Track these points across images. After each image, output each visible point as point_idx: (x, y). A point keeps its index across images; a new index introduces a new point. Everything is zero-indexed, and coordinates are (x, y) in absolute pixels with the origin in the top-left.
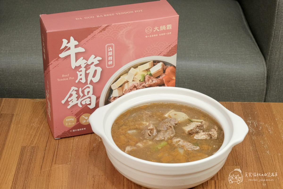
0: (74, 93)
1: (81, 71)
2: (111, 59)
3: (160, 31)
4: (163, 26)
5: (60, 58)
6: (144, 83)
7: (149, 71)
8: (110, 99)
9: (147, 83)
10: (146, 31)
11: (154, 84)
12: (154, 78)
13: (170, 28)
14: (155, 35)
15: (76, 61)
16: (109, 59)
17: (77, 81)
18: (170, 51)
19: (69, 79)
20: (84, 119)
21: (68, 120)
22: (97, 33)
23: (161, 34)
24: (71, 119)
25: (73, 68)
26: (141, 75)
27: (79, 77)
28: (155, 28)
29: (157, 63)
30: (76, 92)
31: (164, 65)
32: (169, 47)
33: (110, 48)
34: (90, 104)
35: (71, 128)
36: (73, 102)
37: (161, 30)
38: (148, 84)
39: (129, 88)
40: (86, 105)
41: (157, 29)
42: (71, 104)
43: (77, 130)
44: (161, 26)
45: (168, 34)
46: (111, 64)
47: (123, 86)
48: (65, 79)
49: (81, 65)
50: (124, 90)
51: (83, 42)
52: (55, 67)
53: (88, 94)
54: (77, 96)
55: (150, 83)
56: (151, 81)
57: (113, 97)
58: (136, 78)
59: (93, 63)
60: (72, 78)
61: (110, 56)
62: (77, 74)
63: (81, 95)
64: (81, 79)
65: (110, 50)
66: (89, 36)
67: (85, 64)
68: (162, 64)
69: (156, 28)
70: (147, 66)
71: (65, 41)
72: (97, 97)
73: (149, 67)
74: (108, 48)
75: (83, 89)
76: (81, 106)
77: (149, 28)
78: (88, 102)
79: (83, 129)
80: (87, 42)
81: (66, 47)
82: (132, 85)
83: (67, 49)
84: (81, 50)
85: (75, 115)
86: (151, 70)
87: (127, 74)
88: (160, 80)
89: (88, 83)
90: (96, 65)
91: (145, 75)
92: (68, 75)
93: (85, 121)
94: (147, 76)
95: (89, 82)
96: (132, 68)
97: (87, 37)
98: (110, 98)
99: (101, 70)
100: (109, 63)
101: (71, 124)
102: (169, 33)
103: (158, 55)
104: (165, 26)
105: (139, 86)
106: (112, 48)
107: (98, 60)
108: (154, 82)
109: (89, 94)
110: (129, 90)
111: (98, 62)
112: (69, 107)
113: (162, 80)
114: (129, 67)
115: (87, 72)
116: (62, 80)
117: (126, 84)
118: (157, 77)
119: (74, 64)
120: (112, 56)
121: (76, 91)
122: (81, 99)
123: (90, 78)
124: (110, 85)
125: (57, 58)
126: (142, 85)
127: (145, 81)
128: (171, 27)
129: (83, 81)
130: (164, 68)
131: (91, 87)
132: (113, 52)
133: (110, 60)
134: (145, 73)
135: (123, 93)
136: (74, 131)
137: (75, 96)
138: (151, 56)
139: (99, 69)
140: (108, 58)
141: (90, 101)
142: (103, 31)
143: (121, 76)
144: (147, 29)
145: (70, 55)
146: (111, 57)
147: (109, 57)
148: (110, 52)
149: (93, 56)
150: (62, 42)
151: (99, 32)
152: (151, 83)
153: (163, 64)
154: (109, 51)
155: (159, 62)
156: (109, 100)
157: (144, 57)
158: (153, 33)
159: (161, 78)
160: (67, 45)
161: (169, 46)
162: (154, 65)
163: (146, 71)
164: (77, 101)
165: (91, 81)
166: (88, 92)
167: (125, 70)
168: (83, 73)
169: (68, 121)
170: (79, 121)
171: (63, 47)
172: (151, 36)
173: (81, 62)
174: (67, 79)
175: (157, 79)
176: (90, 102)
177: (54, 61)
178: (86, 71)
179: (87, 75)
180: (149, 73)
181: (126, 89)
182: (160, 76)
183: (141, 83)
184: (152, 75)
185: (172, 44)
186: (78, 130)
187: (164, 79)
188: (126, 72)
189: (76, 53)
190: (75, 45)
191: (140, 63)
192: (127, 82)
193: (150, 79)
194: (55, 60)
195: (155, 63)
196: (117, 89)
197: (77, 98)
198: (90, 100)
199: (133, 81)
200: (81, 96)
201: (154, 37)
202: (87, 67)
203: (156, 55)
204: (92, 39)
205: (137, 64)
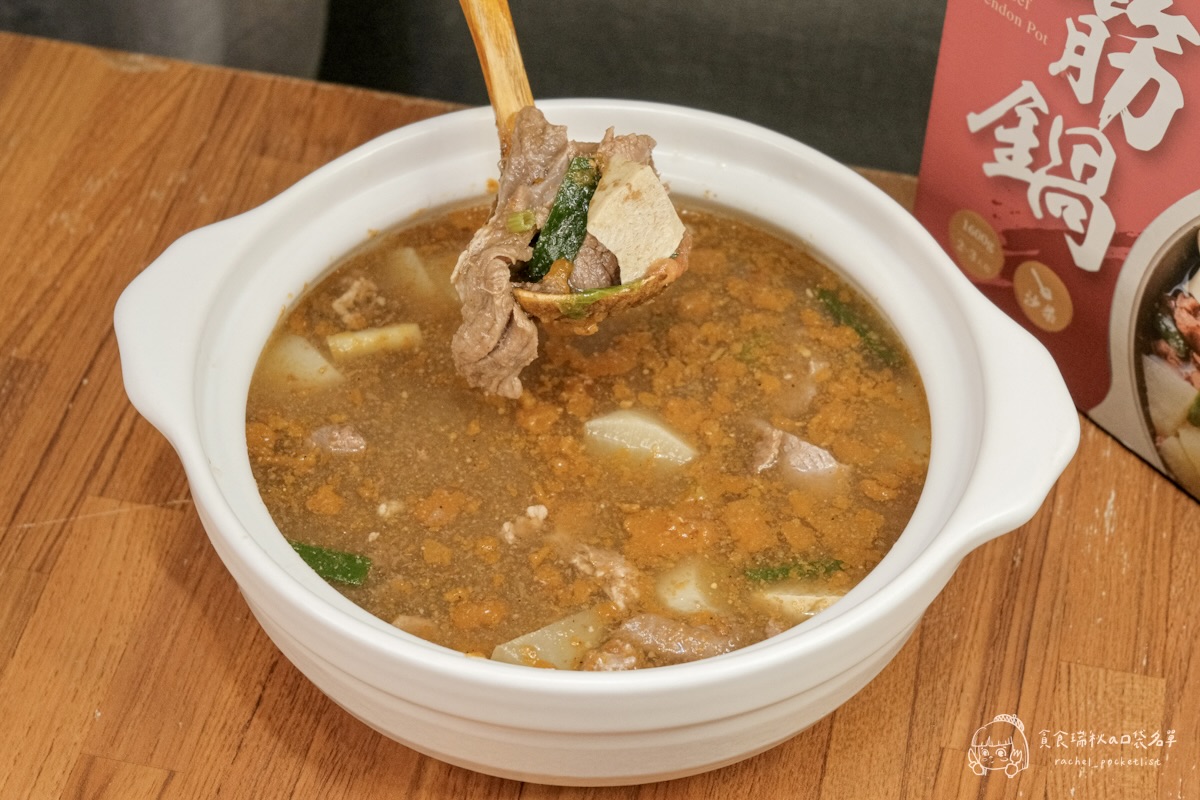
0: (1029, 120)
1: (1087, 30)
8: (1176, 295)
17: (1053, 69)
19: (1025, 24)
20: (1036, 290)
21: (972, 231)
24: (981, 237)
27: (1070, 56)
30: (1035, 121)
36: (1010, 157)
40: (1063, 226)
42: (1003, 164)
48: (1011, 16)
54: (1035, 143)
57: (1190, 295)
59: (1152, 31)
60: (1039, 36)
62: (1065, 32)
63: (1056, 159)
64: (1076, 73)
72: (1122, 231)
75: (1069, 132)
76: (1038, 214)
78: (1074, 224)
85: (1004, 234)
89: (1098, 120)
90: (1164, 59)
93: (1035, 303)
95: (1104, 119)
98: (1180, 290)
99: (1180, 104)
101: (976, 260)
107: (1179, 38)
109: (1089, 180)
111: (1179, 50)
112: (989, 169)
115: (1114, 60)
116: (995, 5)
121: (1036, 111)
122: (1048, 173)
123: (1117, 101)
129: (1084, 91)
131: (1110, 154)
137: (1023, 137)
139: (1171, 93)
141: (1085, 223)
156: (1170, 298)
164: (1028, 171)
165: (1118, 119)
166: (1089, 171)
168: (1093, 47)
169: (968, 234)
170: (1012, 282)
174: (1018, 21)
176: (1081, 230)
178: (1109, 47)
179: (1106, 75)
197: (1033, 152)
198: (1085, 216)
200: (1049, 160)
202: (1121, 32)
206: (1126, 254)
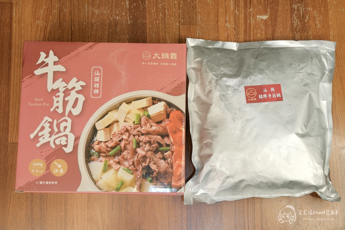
0: (47, 125)
1: (58, 96)
2: (98, 87)
3: (161, 58)
4: (165, 54)
5: (35, 75)
6: (139, 127)
7: (146, 110)
8: (93, 143)
9: (143, 128)
10: (143, 56)
11: (154, 131)
12: (153, 123)
13: (175, 58)
14: (155, 64)
15: (54, 82)
16: (95, 86)
17: (52, 110)
18: (175, 88)
19: (42, 104)
20: (57, 167)
21: (36, 164)
22: (82, 51)
23: (163, 63)
24: (39, 164)
25: (49, 91)
26: (136, 114)
27: (55, 105)
28: (154, 55)
29: (158, 101)
31: (168, 106)
32: (174, 83)
33: (97, 73)
34: (66, 146)
35: (38, 178)
37: (163, 58)
38: (144, 130)
39: (119, 131)
40: (61, 146)
41: (158, 55)
42: (42, 141)
43: (45, 183)
44: (163, 53)
45: (172, 64)
46: (97, 94)
47: (111, 127)
48: (38, 105)
49: (59, 88)
50: (113, 133)
51: (64, 59)
52: (28, 85)
53: (64, 131)
54: (50, 130)
55: (147, 128)
56: (150, 127)
57: (97, 140)
58: (128, 118)
59: (74, 88)
60: (47, 105)
61: (97, 82)
62: (53, 100)
63: (56, 130)
64: (57, 107)
65: (97, 75)
66: (72, 52)
67: (64, 87)
68: (164, 104)
69: (156, 55)
70: (143, 103)
71: (43, 55)
72: (76, 136)
73: (146, 105)
74: (95, 72)
75: (58, 122)
76: (54, 147)
77: (147, 52)
78: (64, 143)
79: (53, 183)
80: (69, 59)
81: (43, 62)
82: (123, 128)
83: (44, 64)
84: (61, 68)
85: (45, 158)
86: (149, 109)
87: (118, 111)
88: (162, 127)
89: (65, 115)
90: (78, 92)
91: (141, 115)
92: (42, 99)
93: (57, 171)
94: (144, 118)
95: (67, 114)
96: (124, 103)
97: (70, 54)
98: (94, 141)
99: (84, 99)
100: (95, 92)
101: (38, 171)
102: (174, 64)
103: (159, 91)
104: (168, 54)
105: (133, 130)
106: (100, 72)
107: (81, 86)
108: (154, 128)
109: (66, 130)
110: (118, 134)
111: (81, 88)
112: (38, 145)
113: (165, 129)
114: (120, 101)
115: (66, 99)
116: (34, 105)
117: (115, 124)
118: (157, 121)
119: (50, 86)
120: (100, 83)
121: (49, 122)
122: (54, 135)
123: (69, 107)
124: (94, 123)
125: (31, 75)
126: (137, 130)
127: (140, 124)
128: (176, 56)
129: (60, 111)
130: (167, 110)
131: (70, 121)
132: (100, 78)
133: (96, 88)
134: (141, 113)
135: (111, 137)
136: (41, 183)
137: (47, 130)
138: (149, 90)
139: (82, 98)
140: (93, 85)
141: (67, 141)
142: (89, 49)
143: (109, 112)
144: (144, 54)
145: (47, 73)
146: (98, 84)
147: (95, 84)
148: (97, 78)
149: (75, 79)
150: (40, 55)
151: (85, 49)
152: (149, 128)
153: (166, 105)
154: (95, 75)
155: (160, 100)
156: (92, 145)
157: (140, 90)
158: (151, 60)
159: (163, 124)
160: (45, 60)
161: (174, 81)
162: (154, 104)
163: (143, 110)
164: (49, 138)
165: (70, 111)
167: (115, 105)
168: (61, 99)
169: (34, 166)
170: (50, 170)
171: (39, 62)
172: (149, 64)
173: (60, 84)
174: (40, 105)
175: (158, 124)
176: (66, 143)
177: (27, 78)
178: (64, 97)
179: (65, 103)
180: (146, 114)
181: (115, 133)
182: (162, 121)
183: (136, 127)
184: (151, 118)
185: (177, 80)
186: (47, 183)
187: (168, 128)
188: (116, 107)
189: (54, 72)
190: (54, 62)
191: (135, 98)
192: (117, 121)
193: (148, 123)
194: (28, 76)
195: (154, 101)
196: (102, 130)
197: (49, 133)
198: (66, 139)
199: (125, 121)
200: (55, 132)
201: (153, 65)
202: (67, 92)
203: (156, 90)
204: (75, 56)
205: (130, 99)
206: (79, 141)
